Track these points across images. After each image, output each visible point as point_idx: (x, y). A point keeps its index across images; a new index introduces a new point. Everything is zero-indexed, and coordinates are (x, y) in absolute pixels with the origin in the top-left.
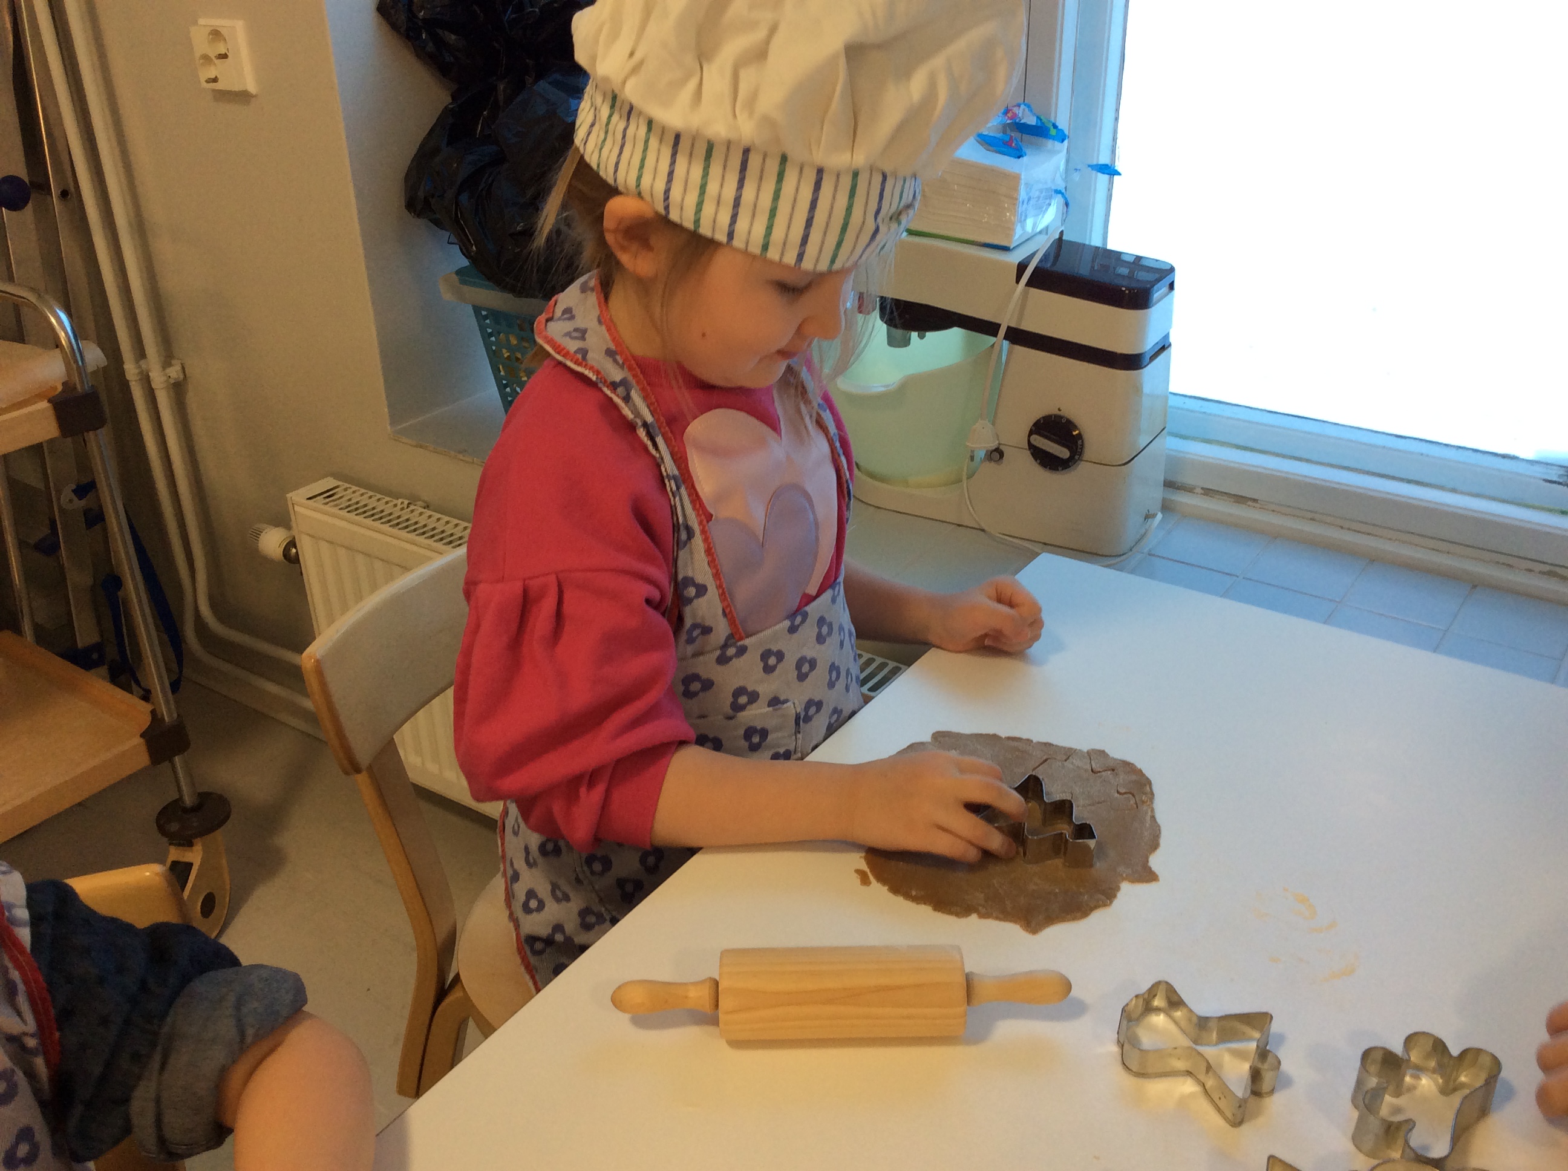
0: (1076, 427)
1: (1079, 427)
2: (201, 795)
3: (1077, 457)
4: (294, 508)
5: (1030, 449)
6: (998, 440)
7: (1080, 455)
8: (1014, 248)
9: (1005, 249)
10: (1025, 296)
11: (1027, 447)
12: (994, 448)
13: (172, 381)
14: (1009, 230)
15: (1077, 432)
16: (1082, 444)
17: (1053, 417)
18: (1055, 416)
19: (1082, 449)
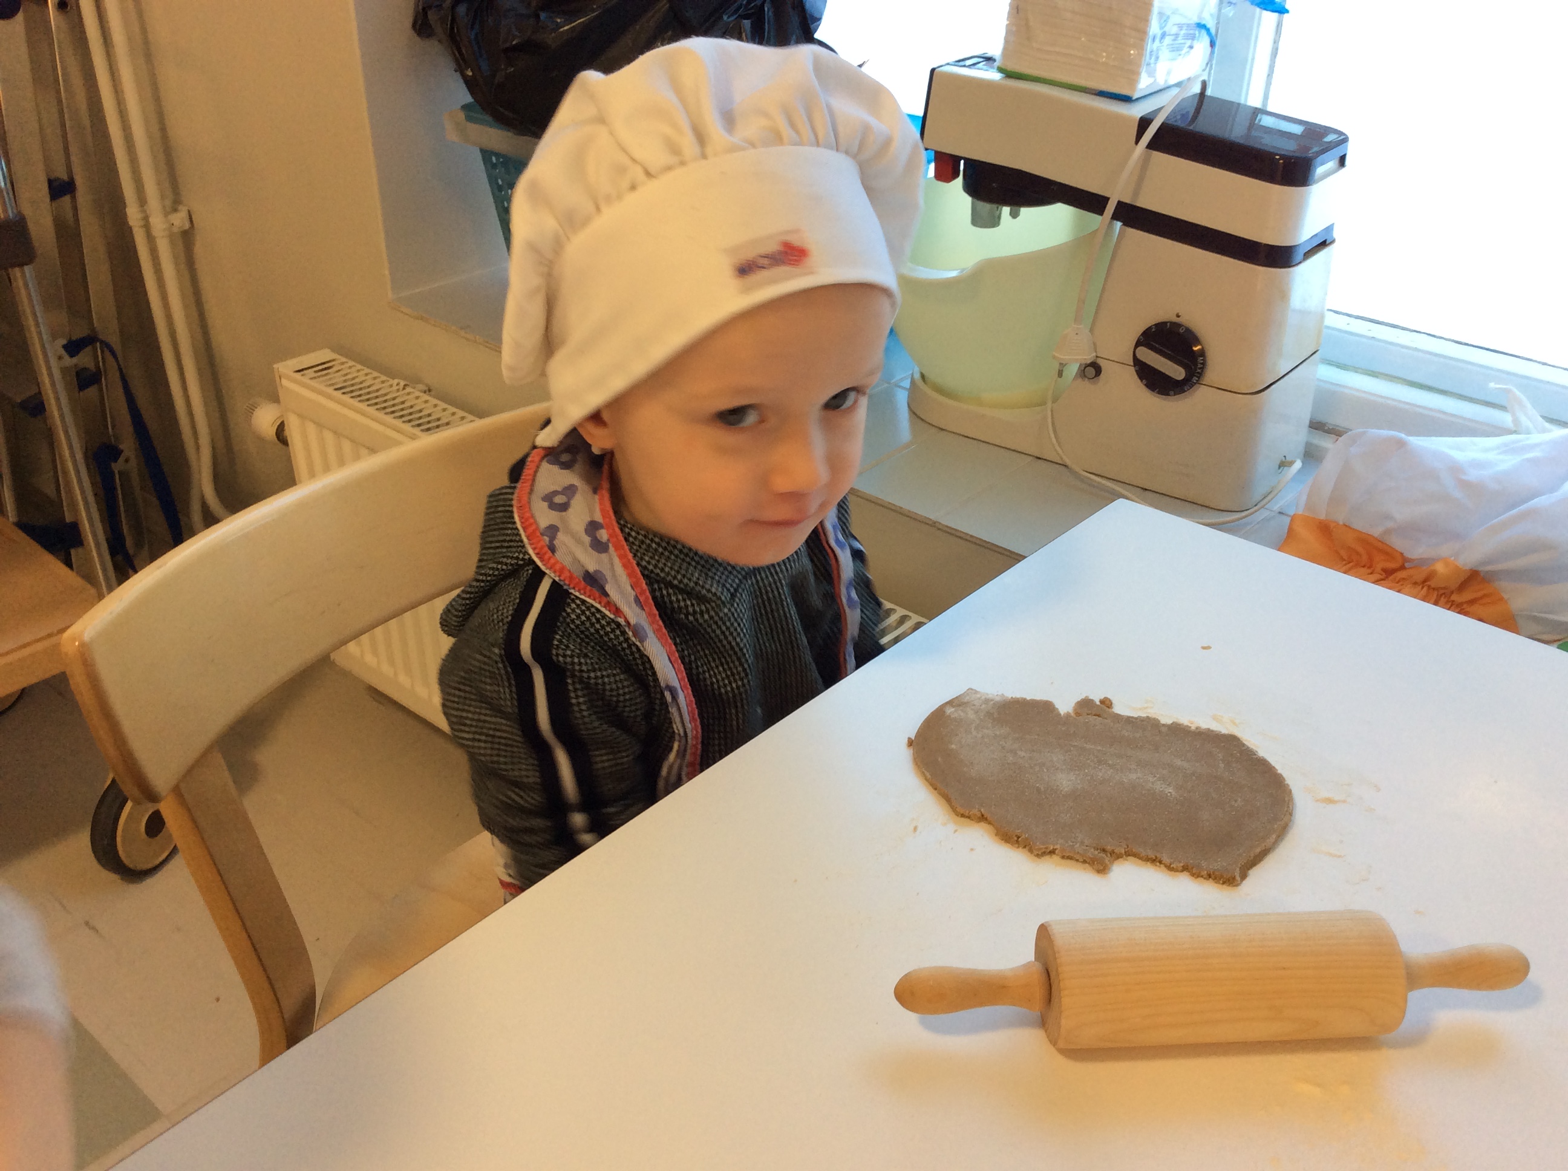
0: (1197, 340)
1: (1202, 339)
3: (1195, 379)
4: (281, 381)
5: (1135, 365)
6: (1096, 352)
7: (1199, 378)
8: (1137, 99)
9: (1126, 99)
10: (1145, 163)
11: (1132, 364)
12: (1089, 362)
13: (175, 230)
14: (1133, 76)
15: (1199, 347)
16: (1204, 364)
17: (1168, 324)
18: (1171, 323)
19: (1203, 369)
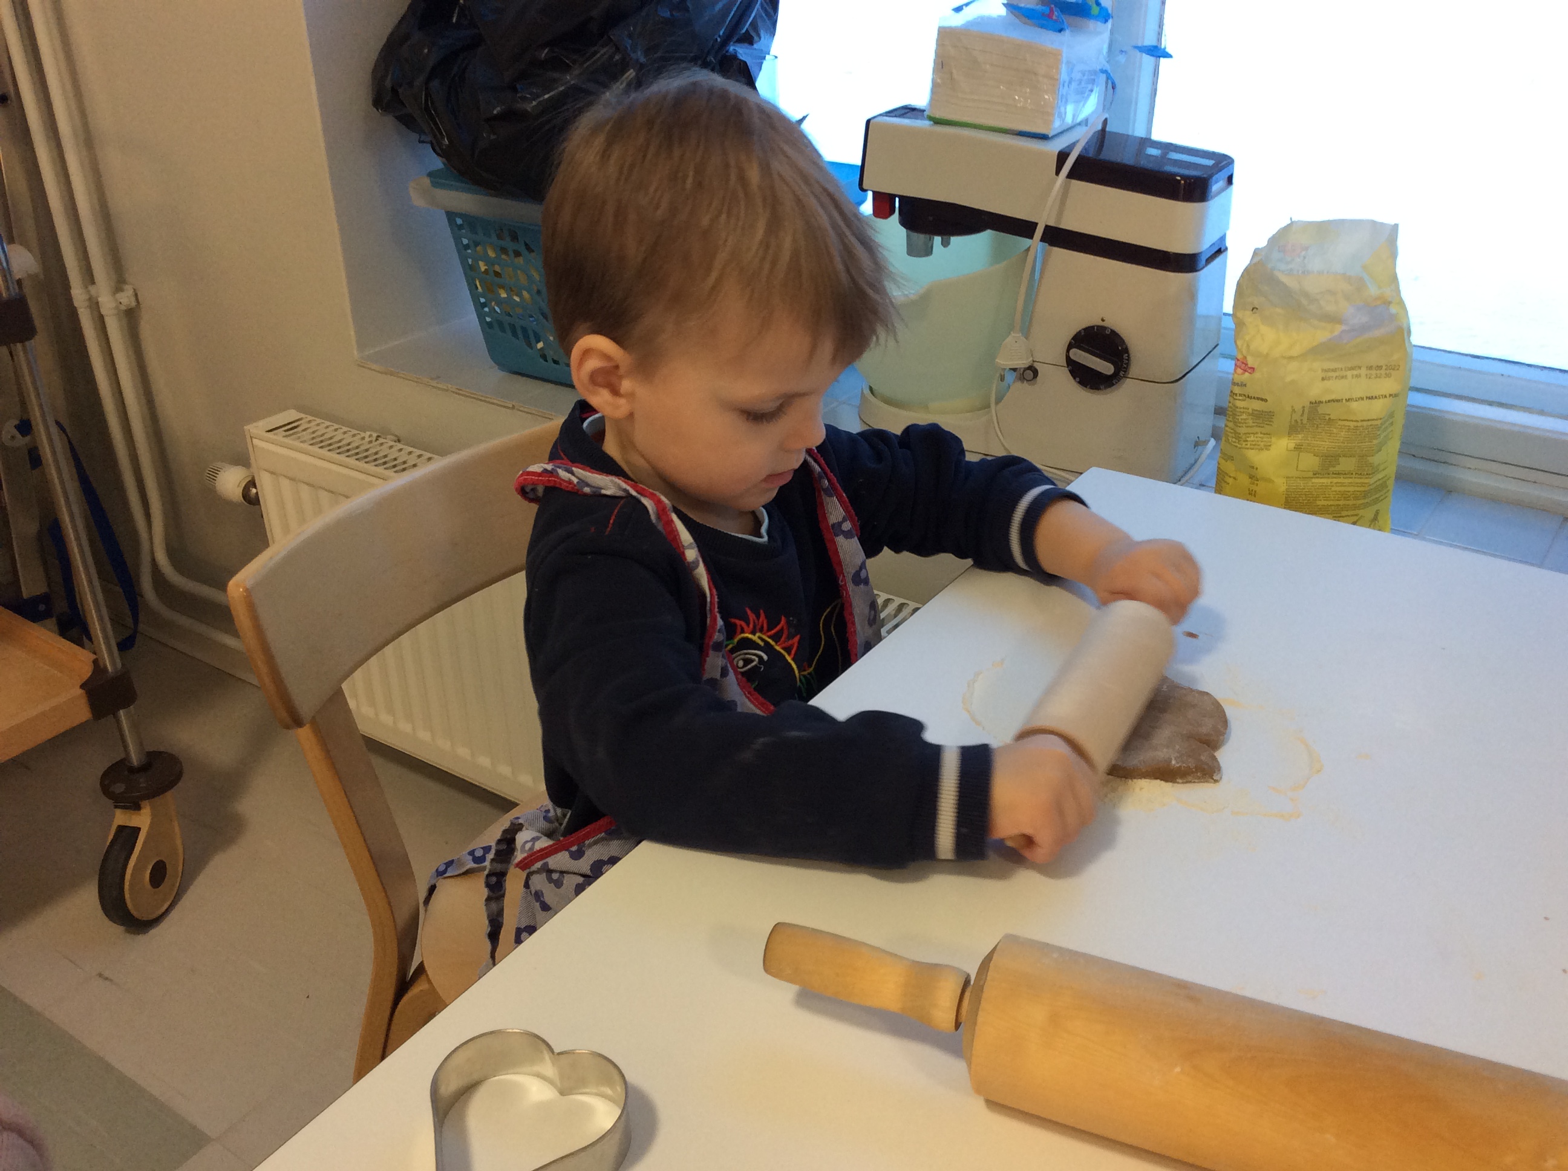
0: (1121, 340)
1: (1124, 339)
2: (150, 754)
3: (1122, 373)
4: (252, 441)
6: (1032, 356)
7: (1125, 372)
8: (1052, 137)
9: (1043, 137)
10: (1065, 192)
11: (1066, 365)
12: (1027, 365)
13: (123, 308)
14: (1047, 117)
15: (1123, 346)
16: (1129, 359)
17: (1096, 328)
18: (1098, 326)
19: (1128, 364)
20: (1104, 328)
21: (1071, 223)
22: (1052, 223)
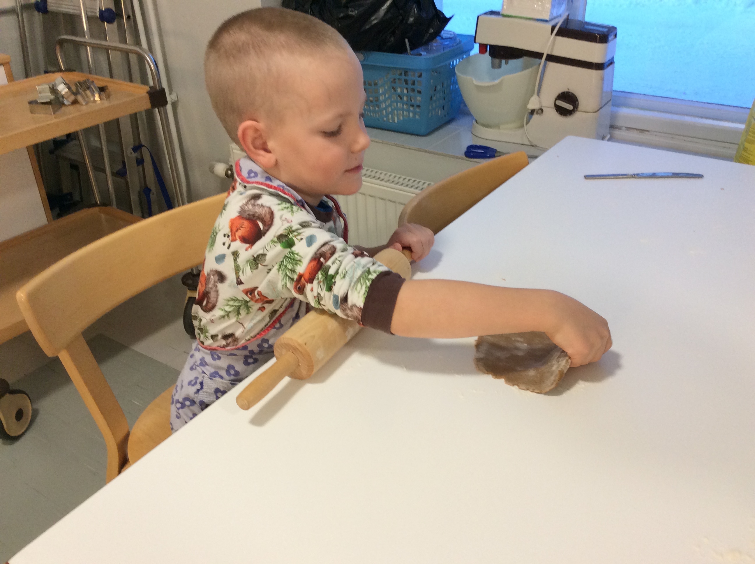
0: (575, 96)
3: (575, 110)
5: (555, 107)
6: (541, 105)
7: (577, 108)
8: (549, 21)
9: (545, 21)
10: (554, 41)
12: (539, 108)
14: (547, 13)
17: (566, 92)
19: (578, 106)
20: (569, 92)
21: (557, 53)
22: (549, 53)
